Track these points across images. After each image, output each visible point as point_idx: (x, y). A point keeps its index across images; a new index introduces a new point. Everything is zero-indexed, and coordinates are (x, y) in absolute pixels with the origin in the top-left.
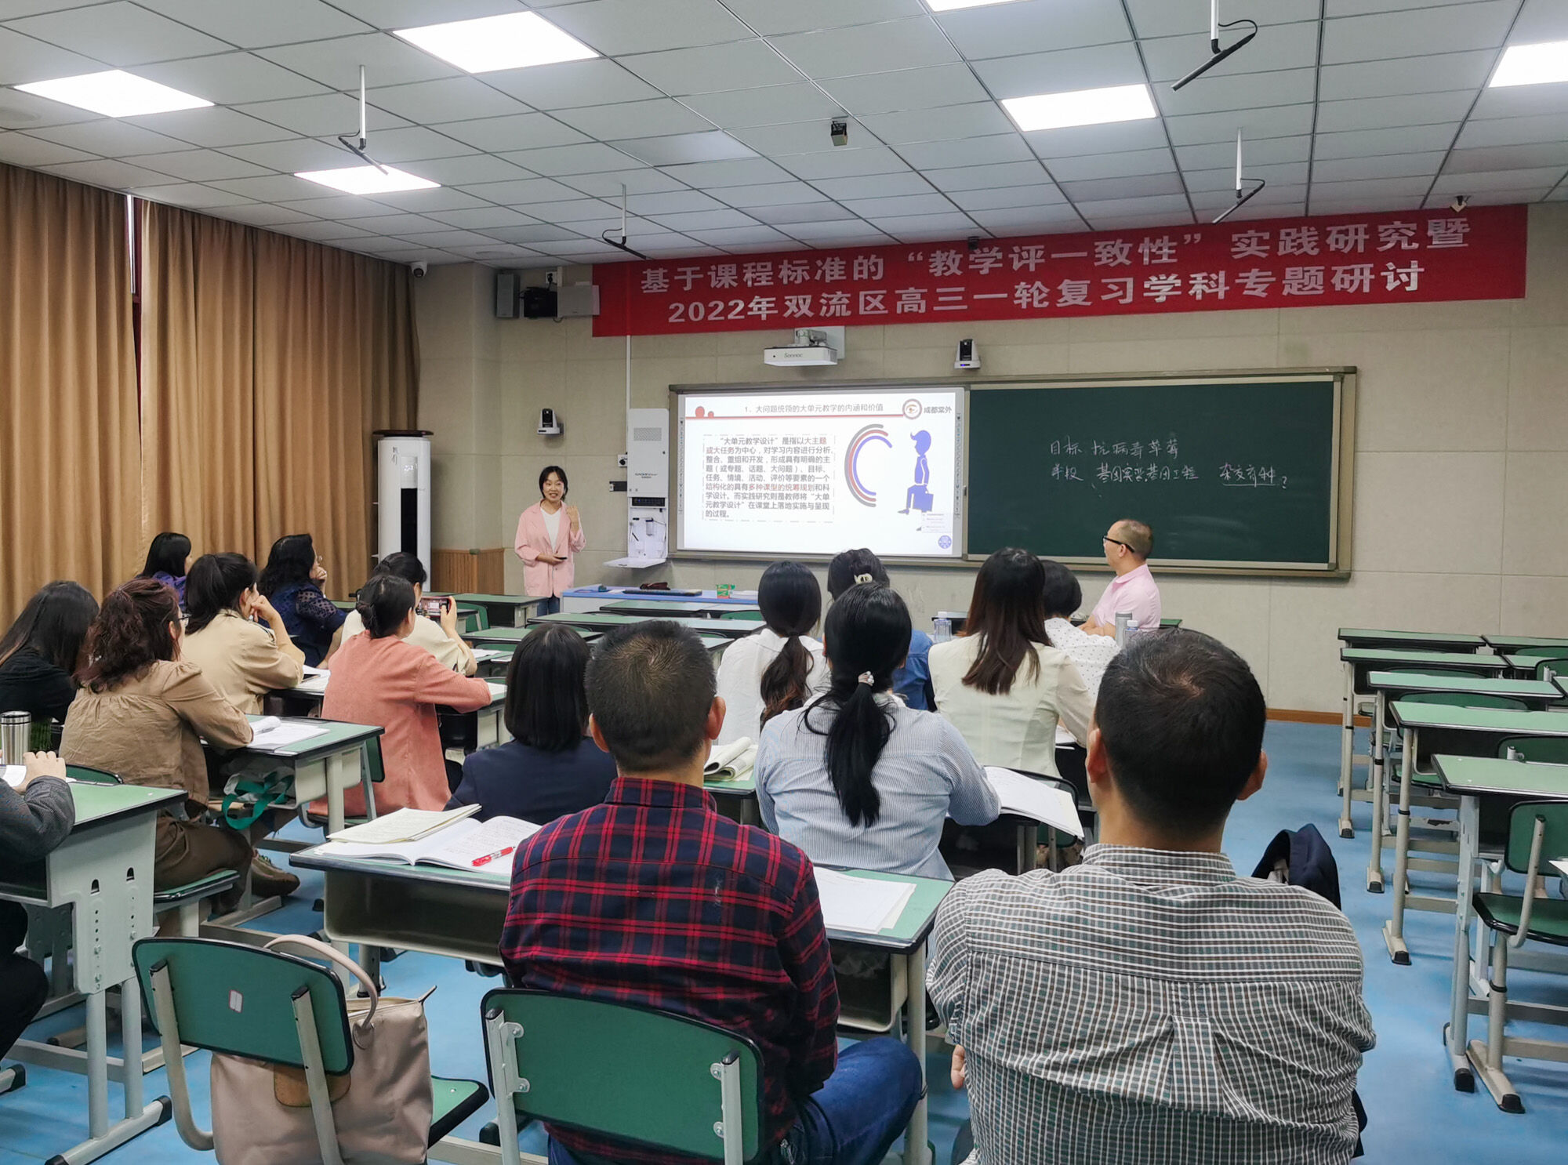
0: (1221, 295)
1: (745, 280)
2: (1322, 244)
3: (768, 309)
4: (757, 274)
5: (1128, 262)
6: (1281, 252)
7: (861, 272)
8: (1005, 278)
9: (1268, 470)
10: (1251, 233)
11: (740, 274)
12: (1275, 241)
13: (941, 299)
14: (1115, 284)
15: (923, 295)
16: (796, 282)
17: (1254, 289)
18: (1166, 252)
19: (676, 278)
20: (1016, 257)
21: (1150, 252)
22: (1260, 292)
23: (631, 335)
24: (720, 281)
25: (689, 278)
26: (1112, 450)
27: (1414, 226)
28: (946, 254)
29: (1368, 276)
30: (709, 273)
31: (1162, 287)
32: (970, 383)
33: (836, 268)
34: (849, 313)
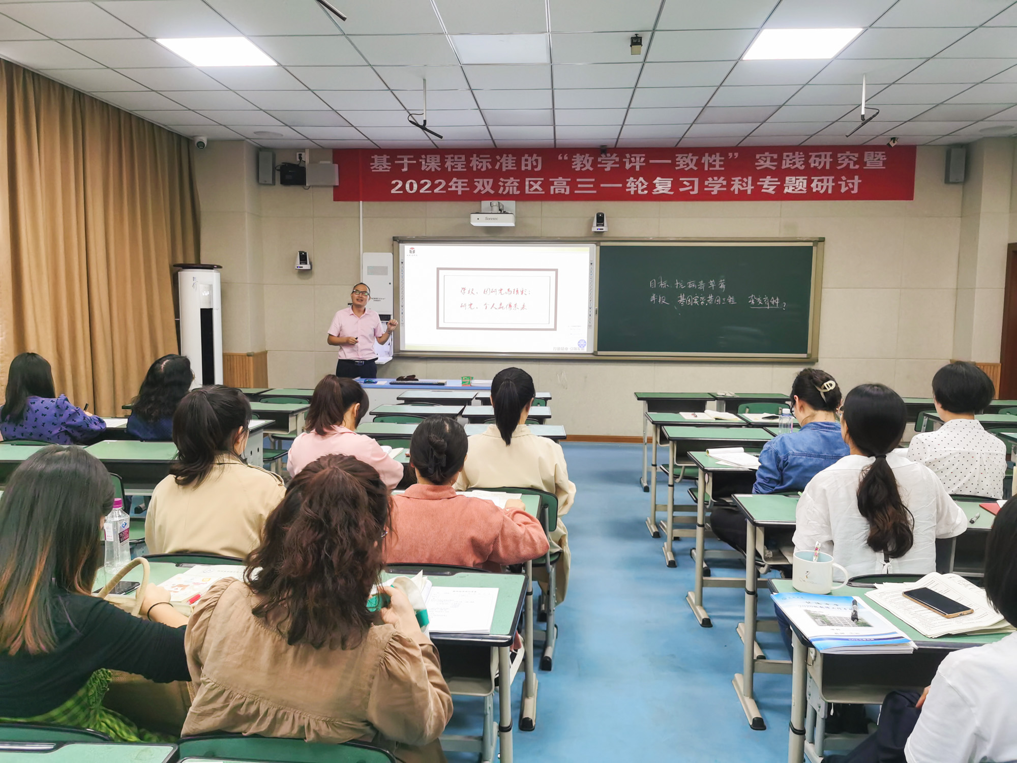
0: (749, 192)
1: (446, 166)
2: (806, 163)
3: (462, 187)
4: (455, 163)
5: (695, 168)
6: (784, 167)
7: (526, 165)
8: (621, 174)
9: (775, 299)
10: (767, 154)
11: (443, 162)
12: (780, 160)
13: (579, 186)
14: (687, 181)
15: (567, 182)
16: (482, 170)
17: (768, 189)
18: (717, 162)
19: (396, 162)
20: (627, 161)
21: (709, 163)
22: (771, 190)
23: (363, 201)
24: (428, 166)
25: (406, 161)
26: (687, 286)
27: (857, 155)
28: (583, 156)
29: (831, 184)
30: (420, 160)
31: (716, 185)
32: (600, 241)
33: (510, 162)
34: (518, 192)
